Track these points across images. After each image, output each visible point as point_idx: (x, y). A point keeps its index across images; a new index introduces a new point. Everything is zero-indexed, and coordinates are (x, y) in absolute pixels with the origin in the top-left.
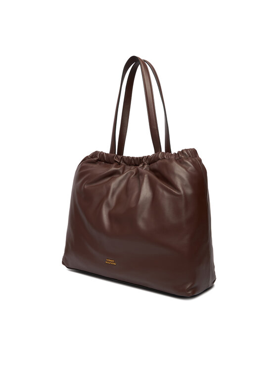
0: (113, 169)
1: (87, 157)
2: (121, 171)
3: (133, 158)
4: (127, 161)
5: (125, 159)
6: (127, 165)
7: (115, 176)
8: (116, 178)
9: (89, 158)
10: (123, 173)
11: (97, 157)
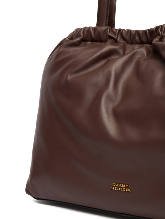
0: (108, 47)
1: (65, 39)
2: (121, 52)
3: (137, 32)
4: (127, 37)
5: (124, 34)
6: (128, 43)
7: (112, 57)
8: (115, 60)
9: (67, 41)
10: (124, 54)
11: (80, 36)
